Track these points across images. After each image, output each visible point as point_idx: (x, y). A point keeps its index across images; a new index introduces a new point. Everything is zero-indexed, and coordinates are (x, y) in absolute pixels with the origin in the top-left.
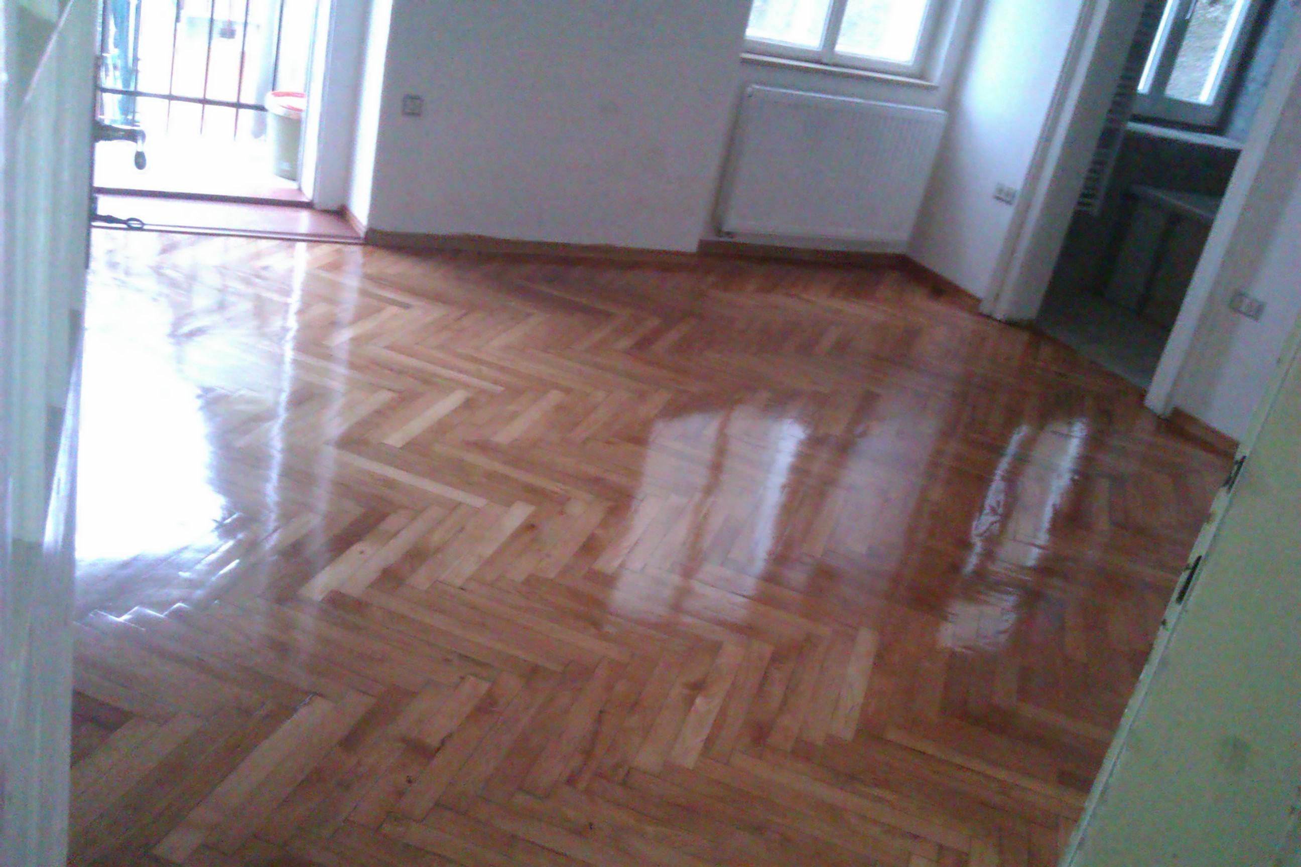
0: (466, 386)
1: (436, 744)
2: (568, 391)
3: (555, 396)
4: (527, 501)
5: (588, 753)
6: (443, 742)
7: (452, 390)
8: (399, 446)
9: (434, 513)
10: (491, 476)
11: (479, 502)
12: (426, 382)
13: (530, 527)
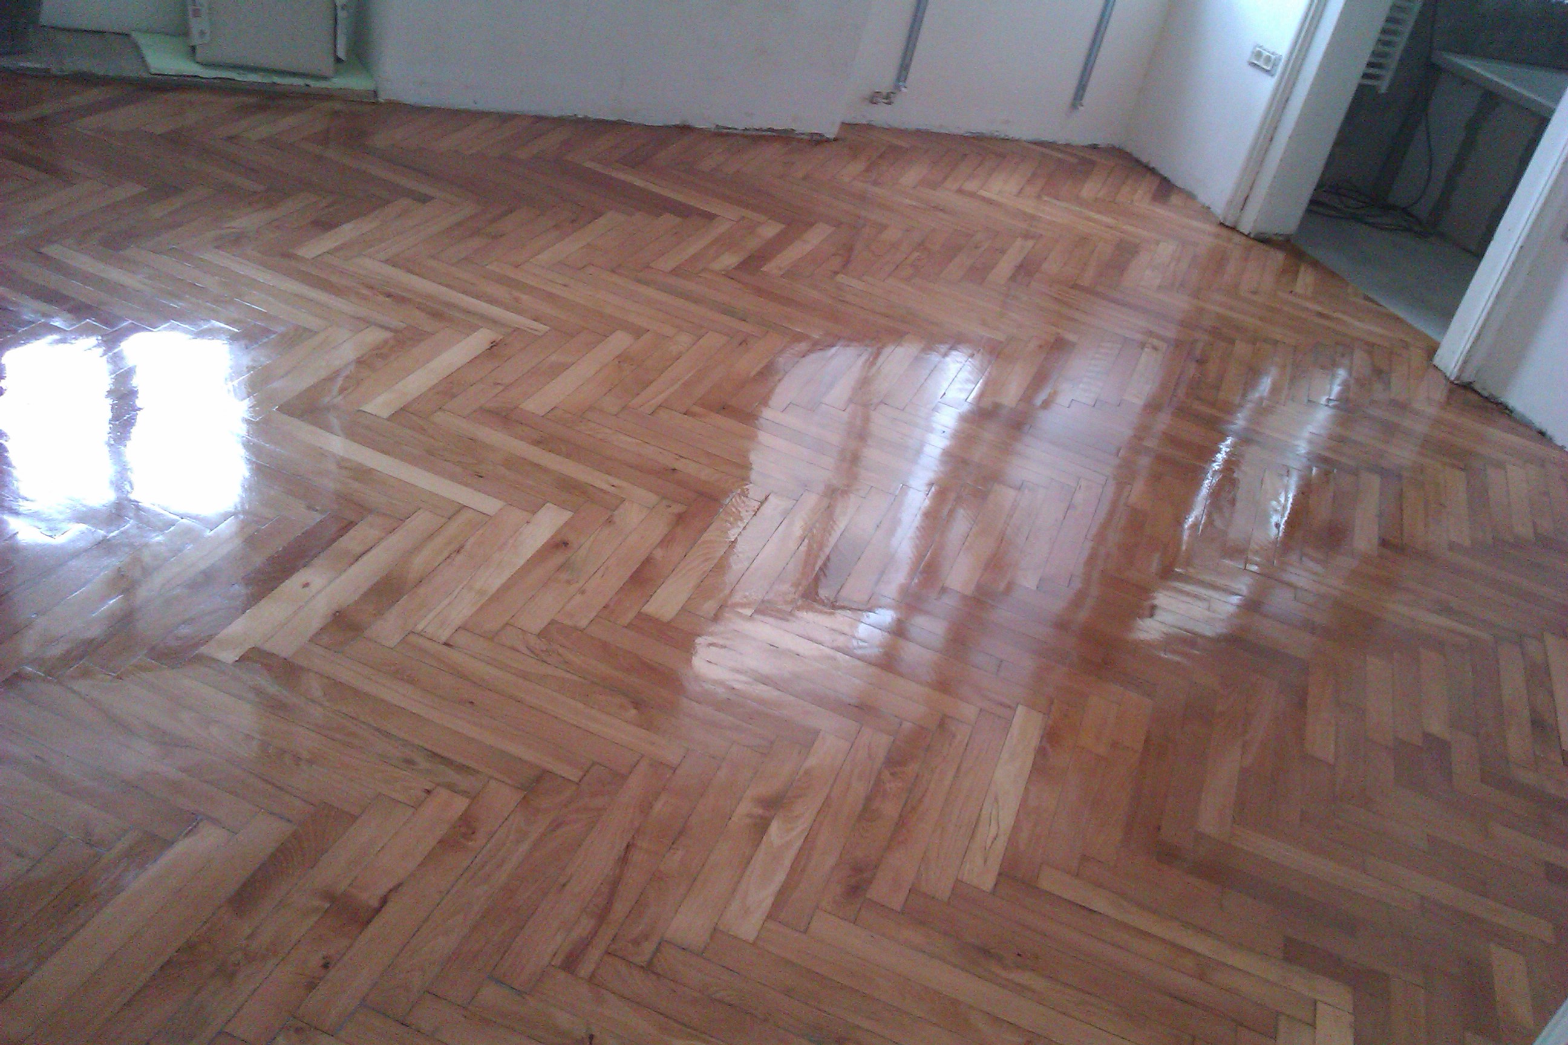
0: (494, 322)
1: (375, 903)
2: (638, 332)
3: (620, 341)
4: (562, 505)
5: (602, 916)
6: (384, 901)
7: (475, 328)
8: (386, 415)
9: (422, 521)
10: (513, 462)
11: (488, 504)
12: (436, 315)
13: (559, 544)
